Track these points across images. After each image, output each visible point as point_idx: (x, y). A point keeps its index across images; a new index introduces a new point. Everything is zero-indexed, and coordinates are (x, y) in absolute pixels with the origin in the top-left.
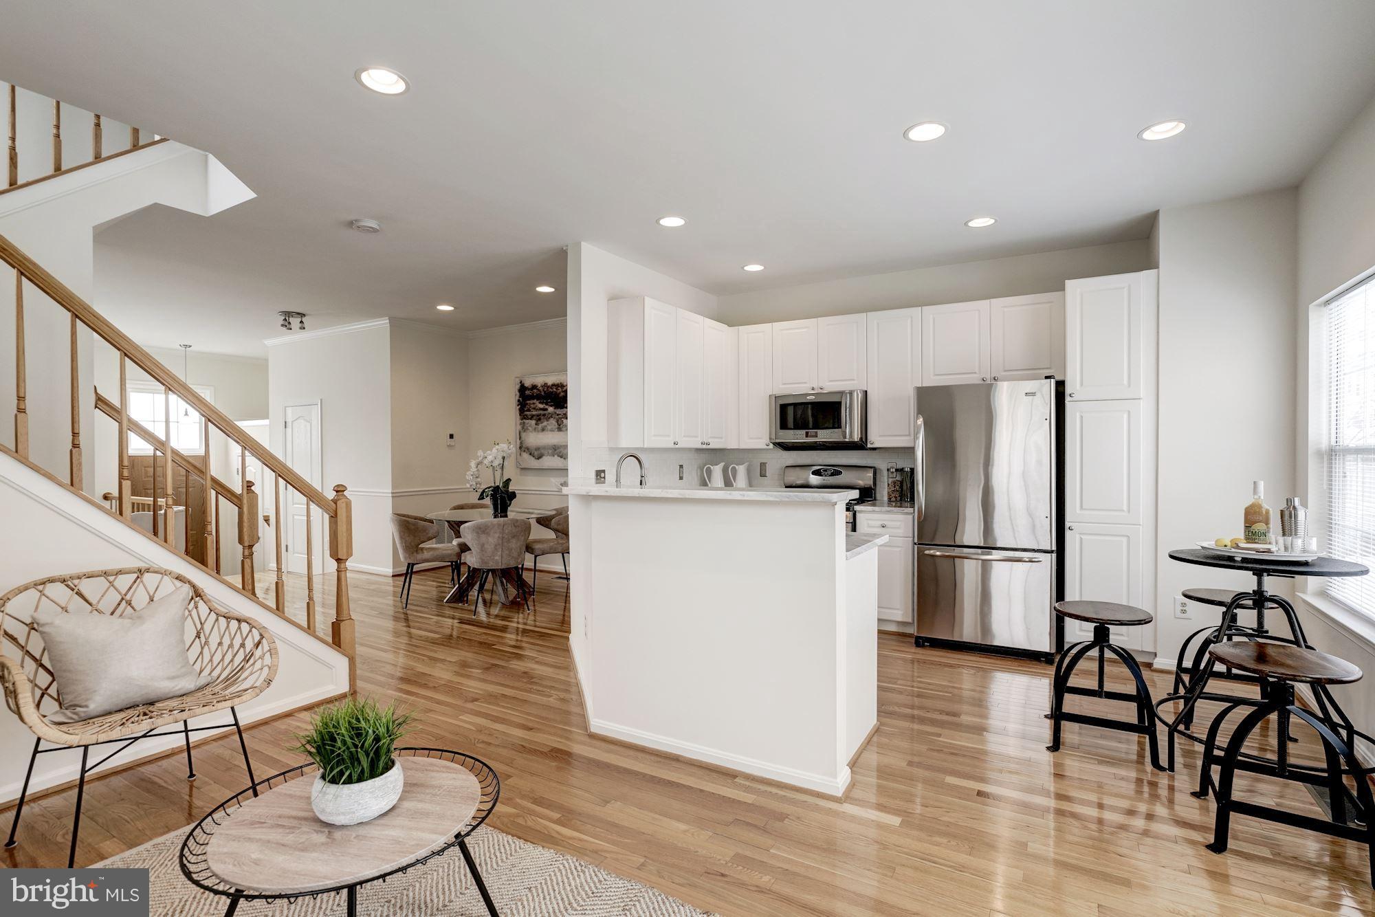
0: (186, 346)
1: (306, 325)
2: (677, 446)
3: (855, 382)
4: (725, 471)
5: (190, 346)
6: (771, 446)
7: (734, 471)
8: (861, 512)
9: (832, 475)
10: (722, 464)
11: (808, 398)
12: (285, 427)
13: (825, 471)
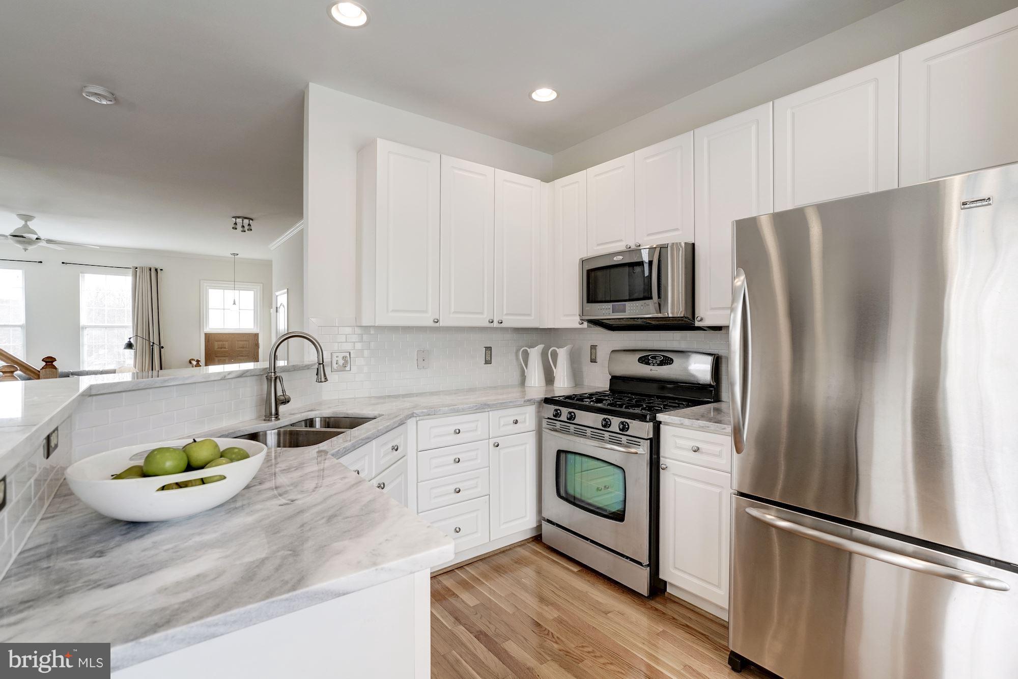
0: (234, 254)
1: (252, 227)
2: (437, 325)
3: (680, 232)
4: (544, 354)
5: (238, 254)
6: (585, 324)
7: (555, 355)
8: (667, 424)
9: (662, 364)
10: (541, 347)
11: (615, 259)
12: (277, 312)
13: (654, 358)
